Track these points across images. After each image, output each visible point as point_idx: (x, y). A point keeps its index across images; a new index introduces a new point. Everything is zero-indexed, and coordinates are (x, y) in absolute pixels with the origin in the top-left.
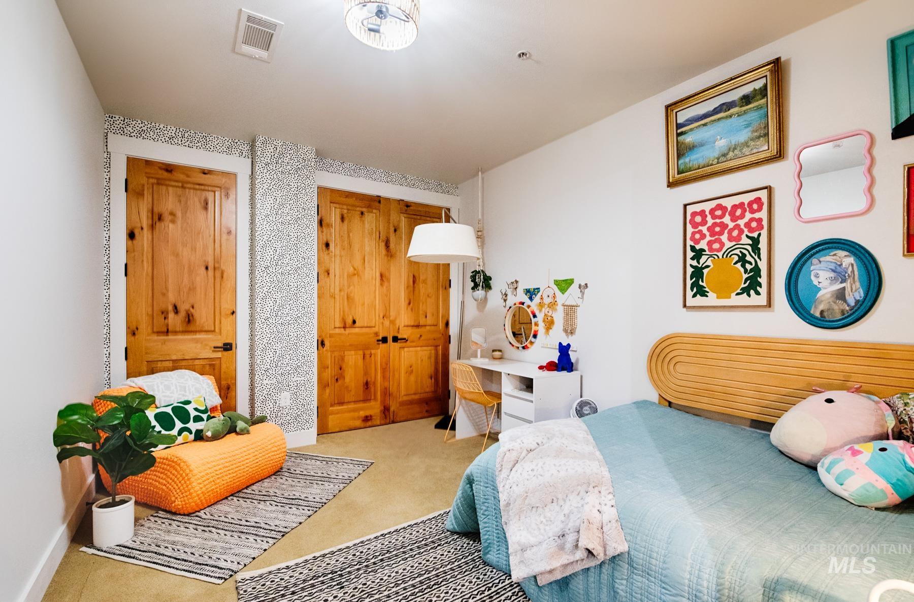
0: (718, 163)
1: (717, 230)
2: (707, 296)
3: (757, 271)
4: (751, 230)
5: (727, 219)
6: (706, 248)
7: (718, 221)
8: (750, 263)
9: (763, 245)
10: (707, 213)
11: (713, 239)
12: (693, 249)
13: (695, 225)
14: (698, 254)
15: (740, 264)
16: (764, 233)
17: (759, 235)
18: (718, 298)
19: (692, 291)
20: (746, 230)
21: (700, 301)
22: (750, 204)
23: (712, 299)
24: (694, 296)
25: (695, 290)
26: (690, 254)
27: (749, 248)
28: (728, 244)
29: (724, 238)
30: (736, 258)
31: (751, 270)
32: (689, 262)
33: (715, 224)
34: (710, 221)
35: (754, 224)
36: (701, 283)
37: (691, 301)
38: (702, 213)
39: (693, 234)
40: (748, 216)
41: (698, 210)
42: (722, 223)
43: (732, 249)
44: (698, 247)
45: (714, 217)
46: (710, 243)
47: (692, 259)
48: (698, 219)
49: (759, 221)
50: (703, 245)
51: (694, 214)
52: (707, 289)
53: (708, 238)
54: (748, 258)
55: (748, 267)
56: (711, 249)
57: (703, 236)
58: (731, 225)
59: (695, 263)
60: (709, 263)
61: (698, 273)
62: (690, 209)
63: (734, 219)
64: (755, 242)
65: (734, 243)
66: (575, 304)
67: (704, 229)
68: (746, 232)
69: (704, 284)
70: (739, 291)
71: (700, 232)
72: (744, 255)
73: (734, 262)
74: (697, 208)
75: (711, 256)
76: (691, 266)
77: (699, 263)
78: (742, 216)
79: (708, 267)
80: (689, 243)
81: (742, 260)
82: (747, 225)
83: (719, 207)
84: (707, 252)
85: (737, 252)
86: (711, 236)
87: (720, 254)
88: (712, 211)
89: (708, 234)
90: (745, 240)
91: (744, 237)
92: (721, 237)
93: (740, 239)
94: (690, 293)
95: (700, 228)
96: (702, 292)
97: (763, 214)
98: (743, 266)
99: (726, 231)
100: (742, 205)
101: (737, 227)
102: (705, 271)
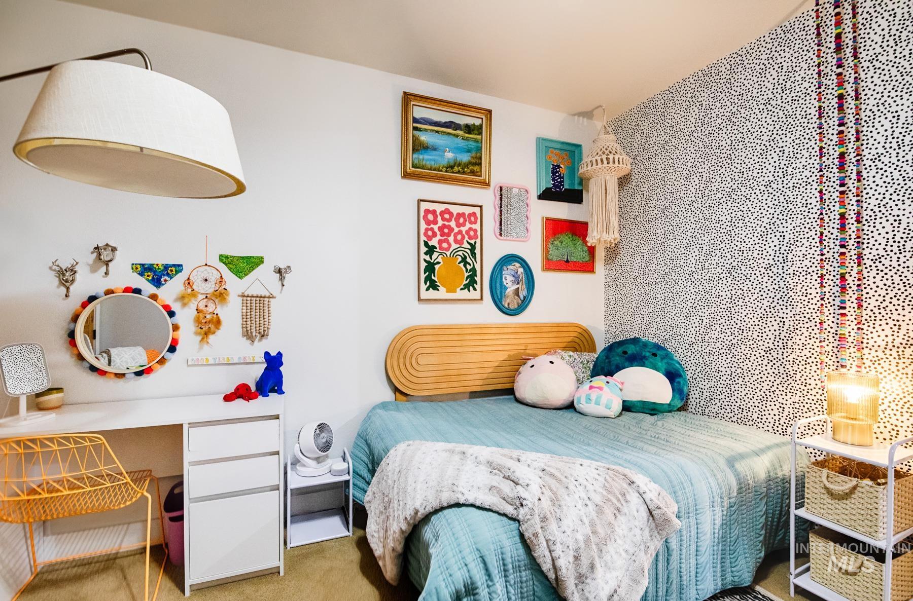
0: (446, 171)
1: (445, 231)
2: (438, 290)
3: (474, 270)
4: (470, 238)
5: (453, 224)
6: (437, 246)
7: (447, 223)
8: (470, 265)
9: (478, 251)
10: (438, 213)
11: (443, 238)
12: (426, 244)
13: (428, 222)
14: (431, 250)
15: (462, 264)
16: (478, 241)
17: (475, 242)
18: (447, 292)
19: (426, 284)
20: (466, 236)
21: (432, 294)
22: (470, 215)
23: (442, 293)
24: (427, 289)
25: (428, 283)
26: (424, 249)
27: (469, 252)
28: (454, 246)
29: (451, 239)
30: (460, 259)
31: (471, 270)
32: (423, 256)
33: (444, 226)
34: (440, 223)
35: (472, 233)
36: (433, 277)
37: (425, 295)
38: (434, 212)
39: (427, 230)
40: (468, 225)
41: (431, 209)
42: (449, 226)
43: (456, 251)
44: (430, 243)
45: (443, 219)
46: (440, 242)
47: (426, 253)
48: (431, 217)
49: (475, 231)
50: (434, 242)
51: (427, 211)
52: (438, 284)
53: (439, 237)
54: (468, 260)
55: (469, 267)
56: (441, 248)
57: (435, 235)
58: (456, 230)
59: (427, 258)
60: (439, 260)
61: (430, 268)
62: (424, 206)
63: (458, 225)
64: (473, 247)
65: (458, 246)
66: (268, 294)
67: (436, 228)
68: (466, 238)
69: (435, 279)
70: (462, 287)
71: (432, 229)
72: (465, 257)
73: (458, 261)
74: (431, 207)
75: (441, 254)
76: (425, 260)
77: (431, 259)
78: (464, 225)
79: (438, 263)
80: (423, 238)
81: (464, 260)
82: (467, 232)
83: (447, 211)
84: (438, 250)
85: (460, 253)
86: (441, 235)
87: (448, 253)
88: (442, 213)
89: (438, 233)
90: (466, 245)
91: (465, 241)
92: (449, 238)
93: (463, 243)
94: (423, 287)
95: (432, 226)
96: (433, 286)
97: (477, 226)
98: (465, 266)
99: (452, 234)
100: (463, 214)
101: (460, 232)
102: (437, 267)
